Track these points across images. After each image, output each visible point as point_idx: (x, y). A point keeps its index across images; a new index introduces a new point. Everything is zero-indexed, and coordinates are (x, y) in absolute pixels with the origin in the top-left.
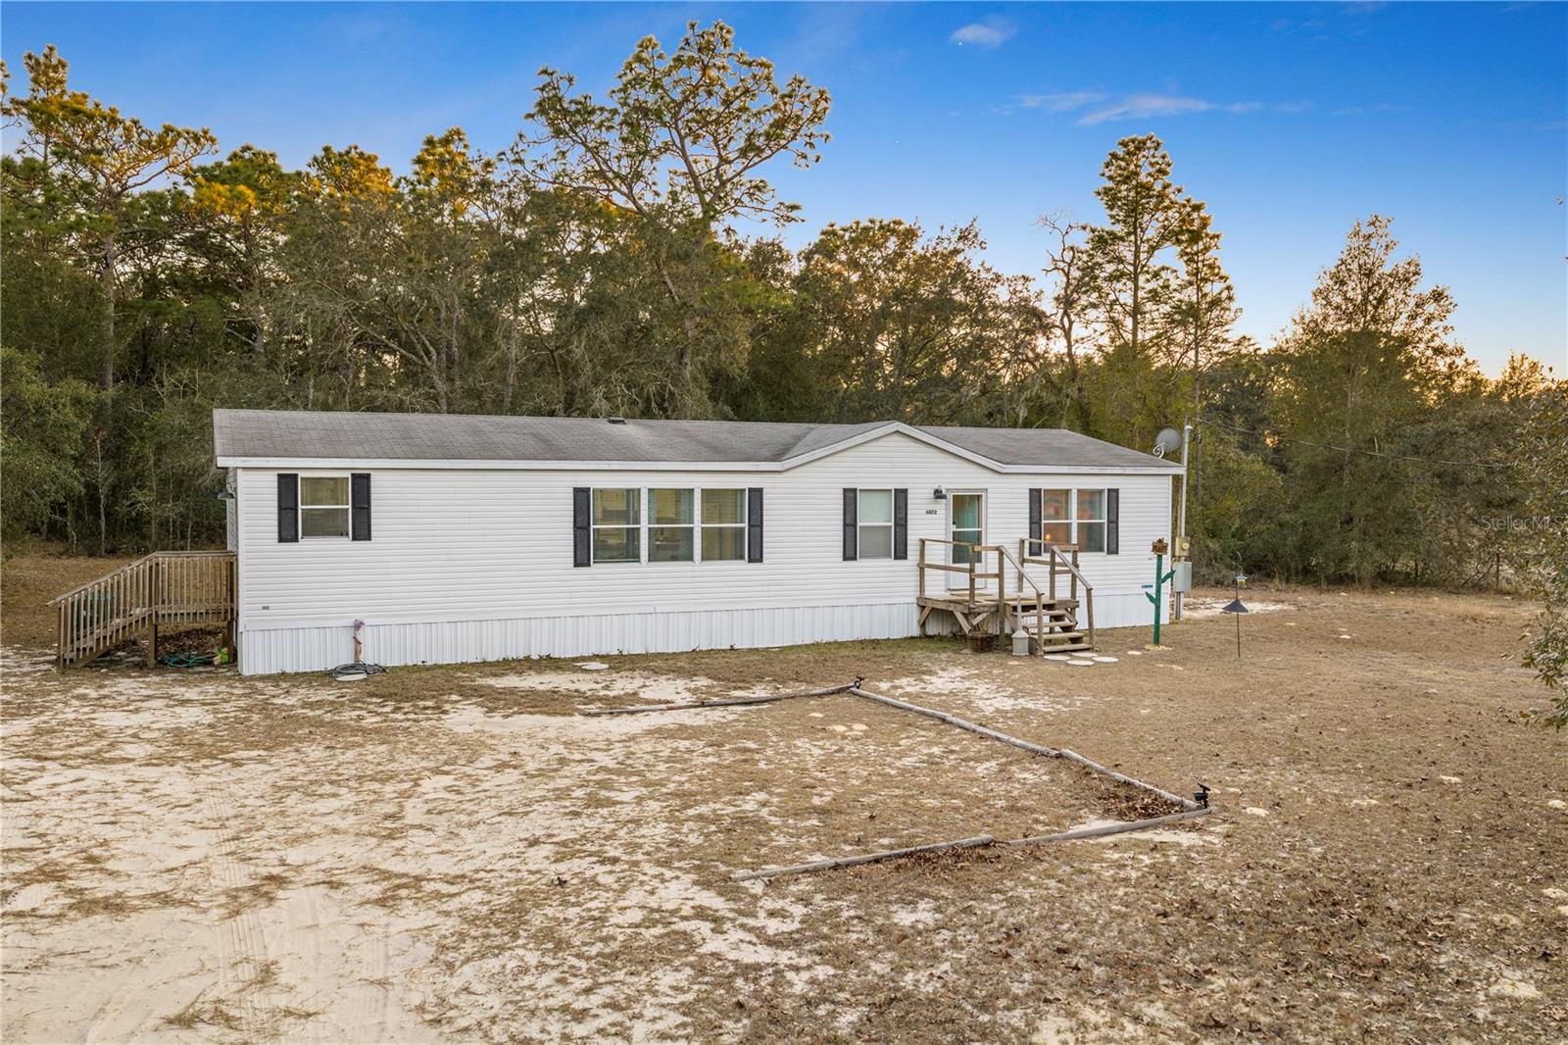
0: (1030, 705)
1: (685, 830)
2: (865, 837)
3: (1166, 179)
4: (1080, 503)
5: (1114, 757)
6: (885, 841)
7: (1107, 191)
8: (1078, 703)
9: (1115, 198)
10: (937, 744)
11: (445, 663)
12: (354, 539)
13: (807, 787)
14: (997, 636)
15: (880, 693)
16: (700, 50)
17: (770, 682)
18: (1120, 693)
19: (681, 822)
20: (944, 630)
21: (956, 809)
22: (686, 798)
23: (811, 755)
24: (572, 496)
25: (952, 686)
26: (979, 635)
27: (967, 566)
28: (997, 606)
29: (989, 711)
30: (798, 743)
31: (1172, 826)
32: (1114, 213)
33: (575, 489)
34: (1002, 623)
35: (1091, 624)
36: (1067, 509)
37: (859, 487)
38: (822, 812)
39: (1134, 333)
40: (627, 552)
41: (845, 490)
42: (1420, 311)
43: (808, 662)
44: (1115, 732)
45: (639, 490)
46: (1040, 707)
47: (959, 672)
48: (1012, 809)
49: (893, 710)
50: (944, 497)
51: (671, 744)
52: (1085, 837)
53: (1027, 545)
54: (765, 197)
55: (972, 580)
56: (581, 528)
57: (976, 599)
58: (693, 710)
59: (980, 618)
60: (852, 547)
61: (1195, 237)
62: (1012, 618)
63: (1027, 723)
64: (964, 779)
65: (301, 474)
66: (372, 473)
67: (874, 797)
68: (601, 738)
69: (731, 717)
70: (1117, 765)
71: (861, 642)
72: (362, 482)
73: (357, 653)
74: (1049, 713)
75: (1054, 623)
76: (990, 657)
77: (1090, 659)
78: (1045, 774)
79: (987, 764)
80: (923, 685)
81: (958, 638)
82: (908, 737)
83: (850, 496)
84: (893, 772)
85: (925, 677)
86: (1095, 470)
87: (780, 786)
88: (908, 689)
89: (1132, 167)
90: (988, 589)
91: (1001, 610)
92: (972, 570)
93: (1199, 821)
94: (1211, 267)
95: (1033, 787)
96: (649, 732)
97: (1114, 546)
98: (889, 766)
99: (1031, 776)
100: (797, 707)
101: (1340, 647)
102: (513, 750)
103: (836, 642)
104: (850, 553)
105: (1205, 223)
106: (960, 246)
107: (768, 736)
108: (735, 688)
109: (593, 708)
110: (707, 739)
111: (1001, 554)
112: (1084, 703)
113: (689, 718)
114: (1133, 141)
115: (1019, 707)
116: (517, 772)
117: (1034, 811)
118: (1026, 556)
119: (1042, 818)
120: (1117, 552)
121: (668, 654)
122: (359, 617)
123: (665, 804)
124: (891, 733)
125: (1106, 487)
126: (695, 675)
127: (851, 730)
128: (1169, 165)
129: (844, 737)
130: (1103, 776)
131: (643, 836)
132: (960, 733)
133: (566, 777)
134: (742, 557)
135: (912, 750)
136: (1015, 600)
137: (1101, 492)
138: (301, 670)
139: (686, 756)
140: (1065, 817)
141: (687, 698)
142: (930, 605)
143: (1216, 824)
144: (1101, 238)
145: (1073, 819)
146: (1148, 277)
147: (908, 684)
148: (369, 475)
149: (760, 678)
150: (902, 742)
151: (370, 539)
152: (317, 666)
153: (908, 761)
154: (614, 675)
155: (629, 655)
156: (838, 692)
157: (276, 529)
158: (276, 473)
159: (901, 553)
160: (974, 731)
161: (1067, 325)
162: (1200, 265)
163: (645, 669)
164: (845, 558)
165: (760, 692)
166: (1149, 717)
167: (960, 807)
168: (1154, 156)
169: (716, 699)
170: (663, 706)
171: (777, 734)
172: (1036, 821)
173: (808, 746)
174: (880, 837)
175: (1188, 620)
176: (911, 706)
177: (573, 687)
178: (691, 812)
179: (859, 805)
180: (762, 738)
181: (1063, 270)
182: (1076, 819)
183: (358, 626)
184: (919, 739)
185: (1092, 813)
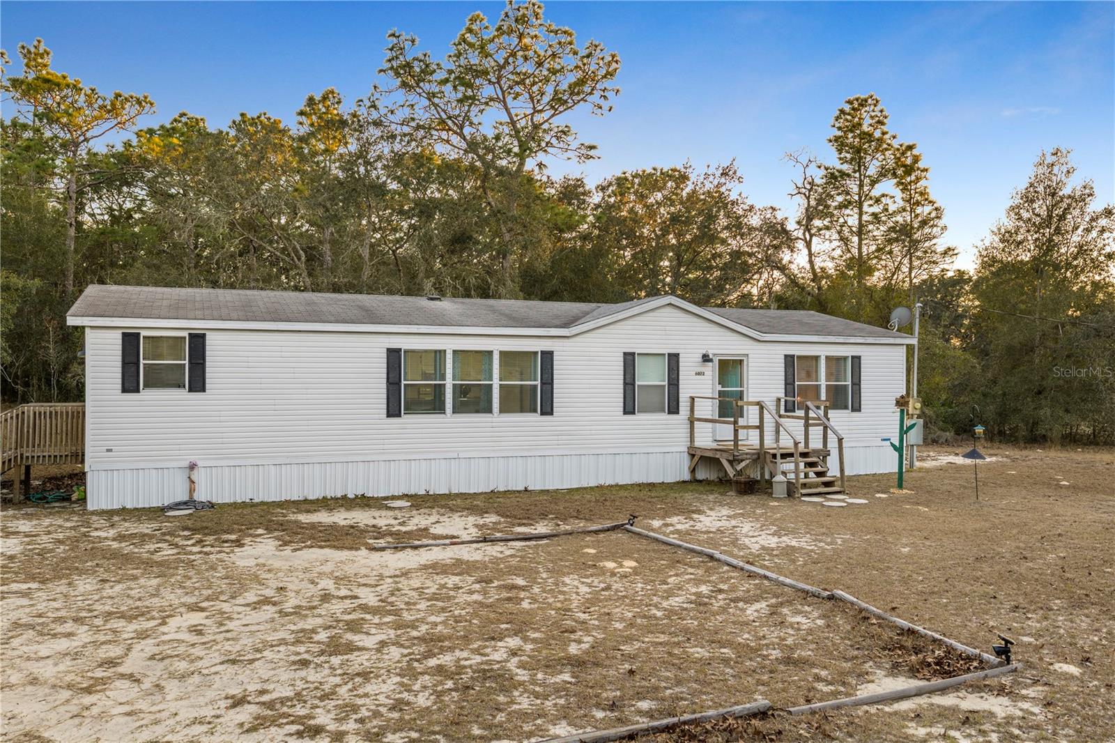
0: (794, 543)
1: (417, 687)
2: (622, 698)
3: (885, 128)
4: (828, 367)
5: (889, 599)
6: (644, 705)
7: (837, 139)
8: (839, 541)
9: (842, 144)
10: (705, 582)
11: (270, 500)
12: (190, 390)
13: (566, 631)
14: (758, 481)
15: (653, 530)
16: (517, 21)
17: (553, 519)
18: (877, 532)
19: (415, 676)
20: (712, 475)
21: (726, 661)
22: (433, 643)
23: (577, 594)
24: (385, 355)
25: (720, 524)
26: (742, 479)
27: (732, 419)
28: (758, 454)
29: (755, 548)
30: (567, 580)
31: (977, 688)
32: (842, 156)
33: (388, 349)
34: (763, 469)
35: (842, 470)
36: (817, 372)
37: (637, 351)
38: (578, 664)
39: (860, 248)
40: (434, 404)
41: (625, 353)
42: (1094, 224)
43: (590, 501)
44: (882, 571)
45: (445, 351)
46: (803, 545)
47: (725, 511)
48: (788, 661)
49: (663, 547)
50: (711, 360)
51: (441, 580)
52: (877, 702)
53: (783, 403)
54: (569, 138)
55: (736, 431)
56: (393, 383)
57: (739, 448)
58: (475, 545)
59: (743, 464)
60: (631, 403)
61: (909, 170)
62: (771, 465)
63: (793, 561)
64: (734, 623)
65: (144, 333)
66: (208, 333)
67: (637, 645)
68: (375, 573)
69: (508, 553)
70: (894, 609)
71: (639, 485)
72: (198, 341)
73: (192, 491)
74: (812, 551)
75: (808, 469)
76: (753, 499)
77: (843, 501)
78: (819, 618)
79: (757, 606)
80: (692, 523)
81: (723, 483)
82: (677, 575)
83: (629, 360)
84: (659, 614)
85: (695, 516)
86: (841, 339)
87: (537, 630)
88: (679, 527)
89: (857, 119)
90: (750, 440)
91: (762, 457)
92: (735, 423)
93: (1006, 681)
94: (922, 194)
95: (808, 634)
96: (425, 567)
97: (856, 405)
98: (656, 606)
99: (804, 620)
100: (573, 542)
101: (1064, 492)
102: (281, 585)
103: (617, 485)
104: (629, 408)
105: (916, 159)
106: (723, 180)
107: (538, 572)
108: (520, 525)
109: (382, 543)
110: (477, 575)
111: (762, 408)
112: (844, 541)
113: (467, 553)
114: (857, 100)
115: (783, 545)
116: (274, 609)
117: (813, 665)
118: (782, 412)
119: (823, 673)
120: (859, 410)
121: (469, 494)
122: (193, 459)
123: (406, 651)
124: (659, 571)
125: (850, 354)
126: (487, 513)
127: (621, 566)
128: (886, 117)
129: (613, 574)
130: (883, 623)
131: (366, 695)
132: (728, 571)
133: (320, 616)
134: (535, 411)
135: (680, 589)
136: (775, 449)
137: (845, 358)
138: (141, 506)
139: (452, 593)
140: (849, 673)
141: (474, 533)
142: (699, 453)
143: (1026, 686)
144: (832, 174)
145: (859, 676)
146: (871, 202)
147: (678, 522)
148: (204, 335)
149: (544, 516)
150: (670, 580)
151: (204, 391)
152: (155, 504)
153: (675, 602)
154: (414, 512)
155: (434, 494)
156: (614, 528)
157: (120, 381)
158: (121, 331)
159: (674, 409)
160: (742, 569)
161: (808, 239)
162: (912, 192)
163: (442, 507)
164: (625, 413)
165: (542, 528)
166: (910, 556)
167: (731, 659)
168: (873, 111)
169: (498, 535)
170: (448, 541)
171: (548, 571)
172: (818, 678)
173: (576, 583)
174: (639, 699)
175: (920, 469)
176: (681, 543)
177: (371, 522)
178: (433, 662)
179: (618, 654)
180: (531, 575)
181: (805, 194)
182: (863, 676)
183: (192, 467)
184: (687, 577)
185: (879, 668)
